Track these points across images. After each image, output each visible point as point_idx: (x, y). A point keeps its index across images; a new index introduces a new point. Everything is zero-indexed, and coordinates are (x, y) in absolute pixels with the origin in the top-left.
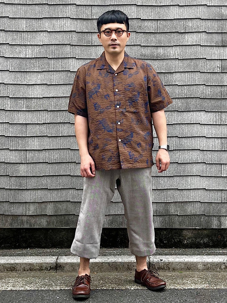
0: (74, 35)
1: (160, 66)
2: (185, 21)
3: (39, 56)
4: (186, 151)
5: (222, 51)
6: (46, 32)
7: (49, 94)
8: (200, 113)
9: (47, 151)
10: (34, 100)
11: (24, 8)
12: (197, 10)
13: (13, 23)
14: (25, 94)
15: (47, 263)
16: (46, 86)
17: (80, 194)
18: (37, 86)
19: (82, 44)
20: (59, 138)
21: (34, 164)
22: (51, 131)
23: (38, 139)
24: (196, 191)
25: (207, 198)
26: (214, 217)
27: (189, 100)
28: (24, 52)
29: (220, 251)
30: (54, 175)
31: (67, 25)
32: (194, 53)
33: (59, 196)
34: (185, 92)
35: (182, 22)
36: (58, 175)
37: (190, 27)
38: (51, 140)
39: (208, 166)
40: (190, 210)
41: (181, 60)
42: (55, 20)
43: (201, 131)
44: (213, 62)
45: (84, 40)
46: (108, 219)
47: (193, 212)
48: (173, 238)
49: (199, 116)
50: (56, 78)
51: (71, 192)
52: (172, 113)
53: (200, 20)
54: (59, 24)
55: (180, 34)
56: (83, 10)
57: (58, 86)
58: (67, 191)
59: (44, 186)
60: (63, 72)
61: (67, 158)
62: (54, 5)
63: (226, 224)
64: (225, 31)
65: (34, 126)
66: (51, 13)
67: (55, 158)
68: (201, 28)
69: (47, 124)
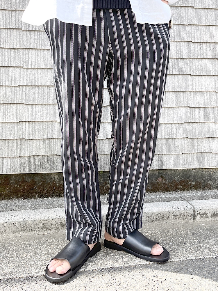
63: (169, 164)
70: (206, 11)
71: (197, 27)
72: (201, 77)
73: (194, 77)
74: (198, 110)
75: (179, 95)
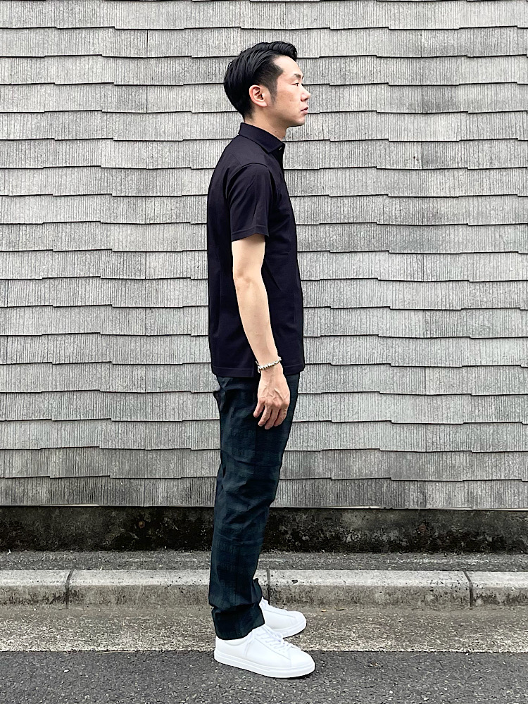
0: (111, 91)
1: (291, 156)
2: (343, 60)
3: (36, 136)
4: (348, 339)
5: (422, 125)
6: (52, 85)
7: (56, 215)
8: (377, 257)
9: (50, 337)
10: (24, 227)
11: (6, 36)
12: (368, 39)
14: (6, 217)
15: (47, 587)
16: (49, 198)
17: (120, 432)
18: (32, 199)
19: (126, 111)
20: (77, 310)
21: (23, 366)
22: (59, 296)
23: (31, 312)
24: (371, 426)
25: (395, 441)
26: (411, 483)
27: (353, 228)
28: (5, 129)
29: (426, 561)
30: (66, 390)
31: (94, 70)
32: (363, 128)
33: (76, 436)
34: (346, 210)
35: (338, 64)
36: (74, 391)
37: (354, 75)
38: (58, 314)
39: (395, 371)
40: (358, 467)
41: (337, 143)
42: (71, 60)
43: (379, 294)
44: (403, 147)
45: (130, 102)
46: (181, 487)
47: (365, 473)
48: (322, 531)
49: (376, 264)
50: (71, 182)
51: (101, 426)
52: (319, 256)
53: (375, 58)
54: (78, 68)
55: (333, 87)
56: (129, 40)
57: (75, 198)
58: (93, 424)
59: (44, 414)
60: (85, 170)
61: (94, 354)
62: (69, 31)
63: (437, 499)
64: (429, 83)
65: (23, 284)
66: (63, 47)
67: (68, 354)
68: (378, 76)
69: (52, 281)
70: (493, 228)
71: (477, 257)
72: (491, 341)
73: (477, 341)
74: (489, 399)
75: (451, 373)
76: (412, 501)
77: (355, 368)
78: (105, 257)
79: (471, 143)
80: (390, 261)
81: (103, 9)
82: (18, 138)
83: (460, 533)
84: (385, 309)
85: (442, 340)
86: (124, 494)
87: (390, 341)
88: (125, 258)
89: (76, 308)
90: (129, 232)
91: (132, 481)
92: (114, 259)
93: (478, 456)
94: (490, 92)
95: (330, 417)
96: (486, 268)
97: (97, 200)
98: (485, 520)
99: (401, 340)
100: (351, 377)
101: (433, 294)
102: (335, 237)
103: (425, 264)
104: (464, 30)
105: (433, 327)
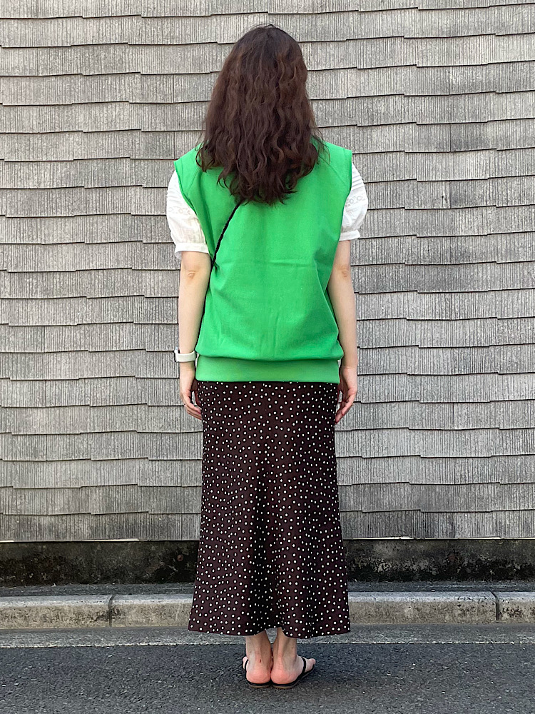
0: (139, 138)
2: (370, 101)
3: (66, 184)
4: (378, 377)
5: (450, 164)
6: (80, 133)
7: (89, 263)
8: (406, 297)
9: (86, 381)
10: (58, 275)
11: (33, 84)
12: (395, 78)
13: (12, 116)
14: (39, 265)
16: (81, 245)
17: (157, 470)
18: (65, 247)
19: (154, 157)
20: (112, 355)
21: (62, 409)
22: (94, 341)
23: (67, 357)
24: (400, 461)
25: (424, 474)
26: (440, 514)
27: (382, 270)
28: (36, 178)
29: (455, 586)
30: (104, 431)
31: (122, 117)
32: (391, 169)
33: (114, 474)
34: (374, 251)
35: (365, 105)
36: (111, 432)
37: (382, 115)
38: (94, 359)
39: (424, 408)
40: (387, 500)
42: (98, 107)
43: (408, 334)
44: (431, 187)
45: (158, 148)
47: (395, 505)
49: (405, 304)
50: (102, 229)
51: (139, 465)
53: (403, 97)
54: (106, 115)
55: (361, 128)
56: (155, 85)
57: (107, 245)
58: (132, 463)
59: (83, 454)
60: (115, 217)
61: (130, 396)
62: (95, 77)
63: (466, 530)
64: (457, 121)
65: (59, 331)
66: (90, 94)
67: (104, 397)
68: (406, 116)
69: (86, 327)
70: (521, 265)
71: (505, 294)
72: (518, 376)
73: (505, 377)
74: (517, 433)
75: (479, 408)
76: (441, 532)
77: (384, 405)
78: (138, 304)
79: (500, 181)
80: (419, 301)
81: (128, 55)
82: (48, 187)
83: (489, 561)
84: (414, 348)
85: (470, 376)
86: (163, 529)
87: (418, 378)
88: (157, 304)
89: (111, 353)
90: (160, 278)
91: (170, 516)
92: (146, 304)
93: (506, 487)
94: (519, 129)
95: (360, 453)
96: (515, 304)
97: (128, 247)
98: (514, 548)
99: (429, 377)
100: (380, 415)
101: (461, 332)
102: (363, 278)
103: (453, 303)
104: (492, 65)
105: (461, 364)
